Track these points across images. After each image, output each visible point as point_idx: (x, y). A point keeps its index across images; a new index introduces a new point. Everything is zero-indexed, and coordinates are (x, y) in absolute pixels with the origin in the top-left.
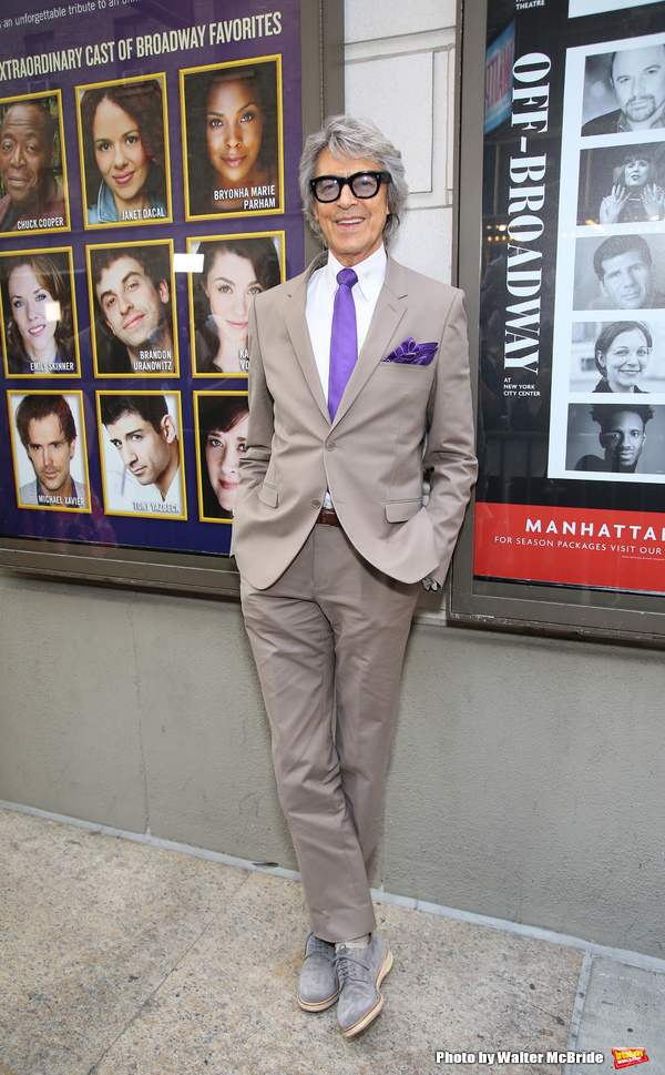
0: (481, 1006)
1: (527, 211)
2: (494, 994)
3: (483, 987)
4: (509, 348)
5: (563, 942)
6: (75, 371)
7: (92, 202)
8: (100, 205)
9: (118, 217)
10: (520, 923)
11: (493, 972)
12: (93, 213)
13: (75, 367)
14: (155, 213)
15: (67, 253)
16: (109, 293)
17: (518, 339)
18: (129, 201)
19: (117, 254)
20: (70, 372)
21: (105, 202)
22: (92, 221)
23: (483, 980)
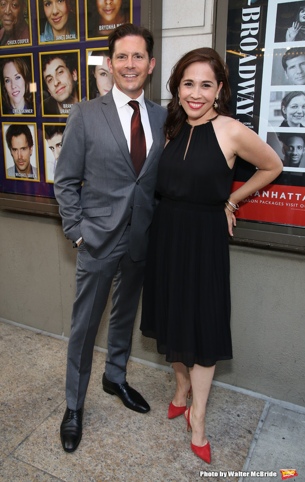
0: (212, 423)
1: (250, 36)
2: (219, 418)
3: (215, 415)
4: (239, 104)
5: (256, 396)
6: (33, 113)
7: (42, 32)
8: (46, 33)
9: (54, 39)
10: (236, 386)
11: (220, 408)
12: (43, 37)
13: (33, 111)
14: (72, 37)
15: (30, 56)
16: (49, 76)
17: (244, 100)
18: (59, 31)
19: (53, 57)
20: (31, 114)
21: (48, 31)
22: (42, 41)
23: (214, 411)
